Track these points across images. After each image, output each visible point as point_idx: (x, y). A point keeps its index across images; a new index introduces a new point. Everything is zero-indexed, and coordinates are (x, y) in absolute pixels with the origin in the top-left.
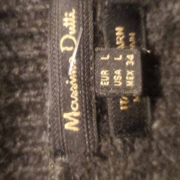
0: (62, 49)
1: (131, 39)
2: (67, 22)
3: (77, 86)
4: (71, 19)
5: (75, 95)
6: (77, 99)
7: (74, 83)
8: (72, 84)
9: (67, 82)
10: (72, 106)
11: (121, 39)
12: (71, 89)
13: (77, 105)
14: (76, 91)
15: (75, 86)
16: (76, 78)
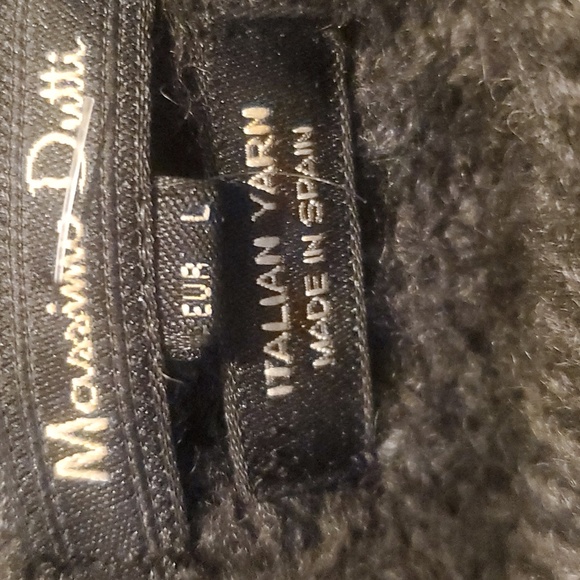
0: (34, 185)
1: (301, 147)
2: (53, 86)
3: (87, 323)
4: (69, 76)
5: (83, 354)
6: (91, 371)
7: (78, 312)
8: (71, 316)
9: (51, 309)
10: (73, 396)
11: (261, 148)
12: (68, 335)
13: (94, 391)
14: (86, 343)
15: (83, 324)
16: (83, 292)
